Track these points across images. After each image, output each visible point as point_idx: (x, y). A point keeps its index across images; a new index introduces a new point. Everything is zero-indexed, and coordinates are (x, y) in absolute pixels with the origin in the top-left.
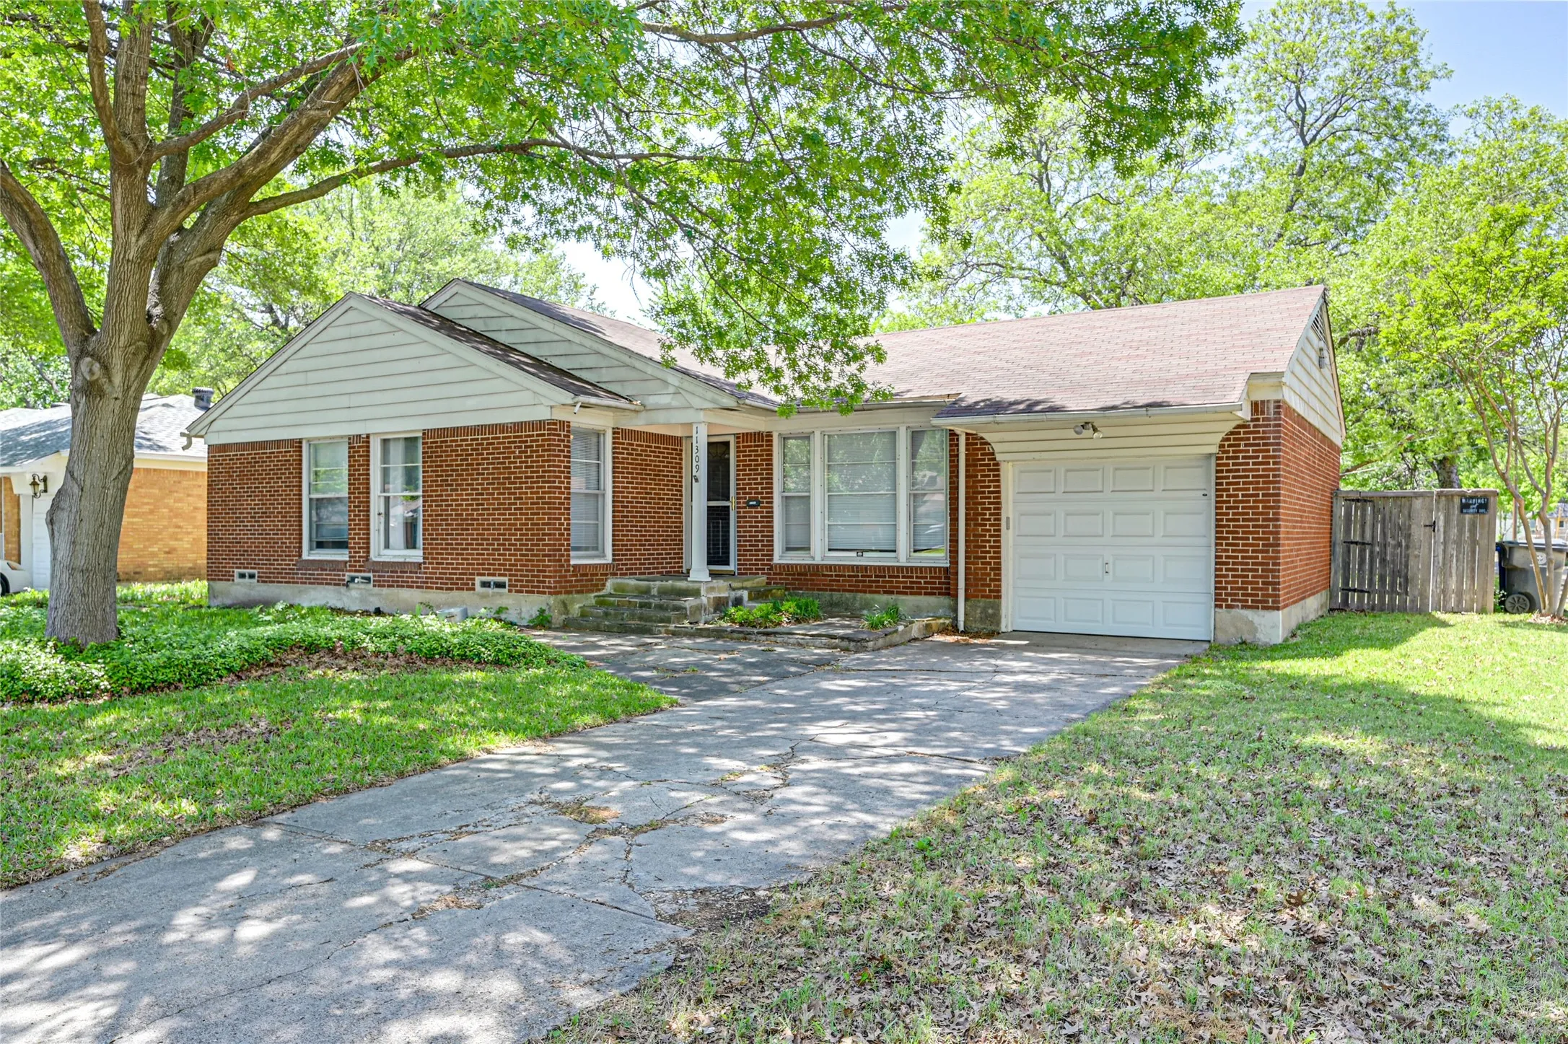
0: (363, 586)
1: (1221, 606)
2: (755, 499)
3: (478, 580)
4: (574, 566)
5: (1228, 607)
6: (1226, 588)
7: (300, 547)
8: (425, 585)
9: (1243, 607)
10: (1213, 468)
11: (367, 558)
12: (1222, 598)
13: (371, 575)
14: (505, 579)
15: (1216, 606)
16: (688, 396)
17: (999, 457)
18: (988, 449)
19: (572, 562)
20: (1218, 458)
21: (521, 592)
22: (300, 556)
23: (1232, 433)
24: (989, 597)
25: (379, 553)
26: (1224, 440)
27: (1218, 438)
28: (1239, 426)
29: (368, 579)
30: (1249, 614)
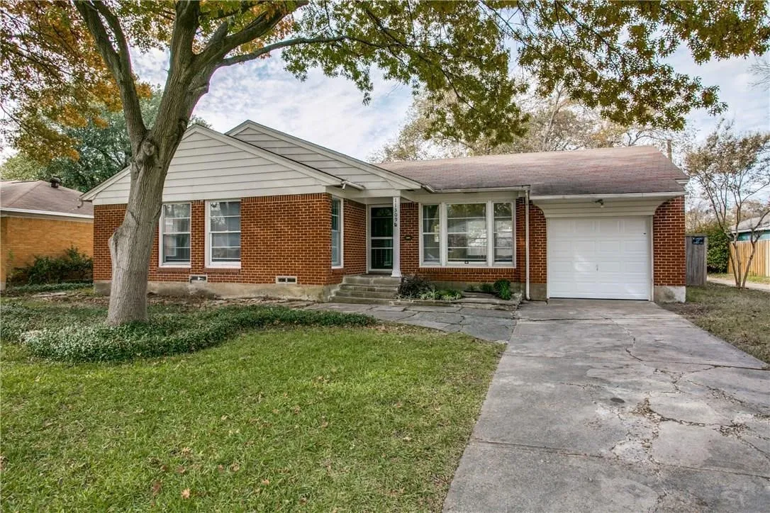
0: (201, 281)
1: (657, 285)
2: (410, 236)
3: (277, 278)
4: (333, 270)
5: (661, 285)
6: (659, 276)
7: (158, 261)
8: (243, 281)
9: (668, 285)
10: (652, 222)
11: (203, 267)
12: (657, 281)
13: (206, 276)
14: (296, 277)
15: (655, 285)
16: (391, 183)
17: (546, 216)
18: (540, 212)
19: (333, 268)
20: (654, 218)
21: (306, 284)
22: (158, 266)
23: (661, 206)
24: (541, 282)
25: (210, 264)
26: (658, 209)
27: (655, 208)
28: (665, 203)
29: (205, 278)
30: (671, 288)
